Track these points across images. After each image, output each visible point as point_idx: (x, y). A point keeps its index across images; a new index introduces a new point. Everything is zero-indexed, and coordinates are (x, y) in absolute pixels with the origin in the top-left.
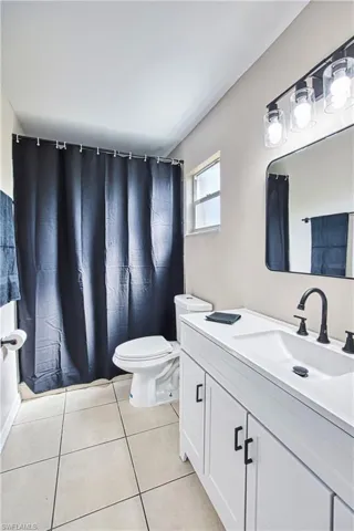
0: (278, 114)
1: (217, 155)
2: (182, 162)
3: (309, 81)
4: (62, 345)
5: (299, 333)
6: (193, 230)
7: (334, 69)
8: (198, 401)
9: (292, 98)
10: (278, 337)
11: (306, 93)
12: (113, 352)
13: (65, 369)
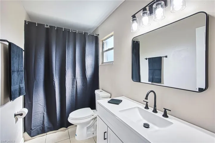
0: (136, 20)
1: (112, 33)
2: (98, 35)
3: (147, 8)
4: (45, 113)
5: (145, 108)
6: (103, 63)
7: (157, 5)
8: (105, 139)
9: (141, 14)
10: (137, 110)
11: (146, 13)
12: (68, 116)
13: (46, 124)
